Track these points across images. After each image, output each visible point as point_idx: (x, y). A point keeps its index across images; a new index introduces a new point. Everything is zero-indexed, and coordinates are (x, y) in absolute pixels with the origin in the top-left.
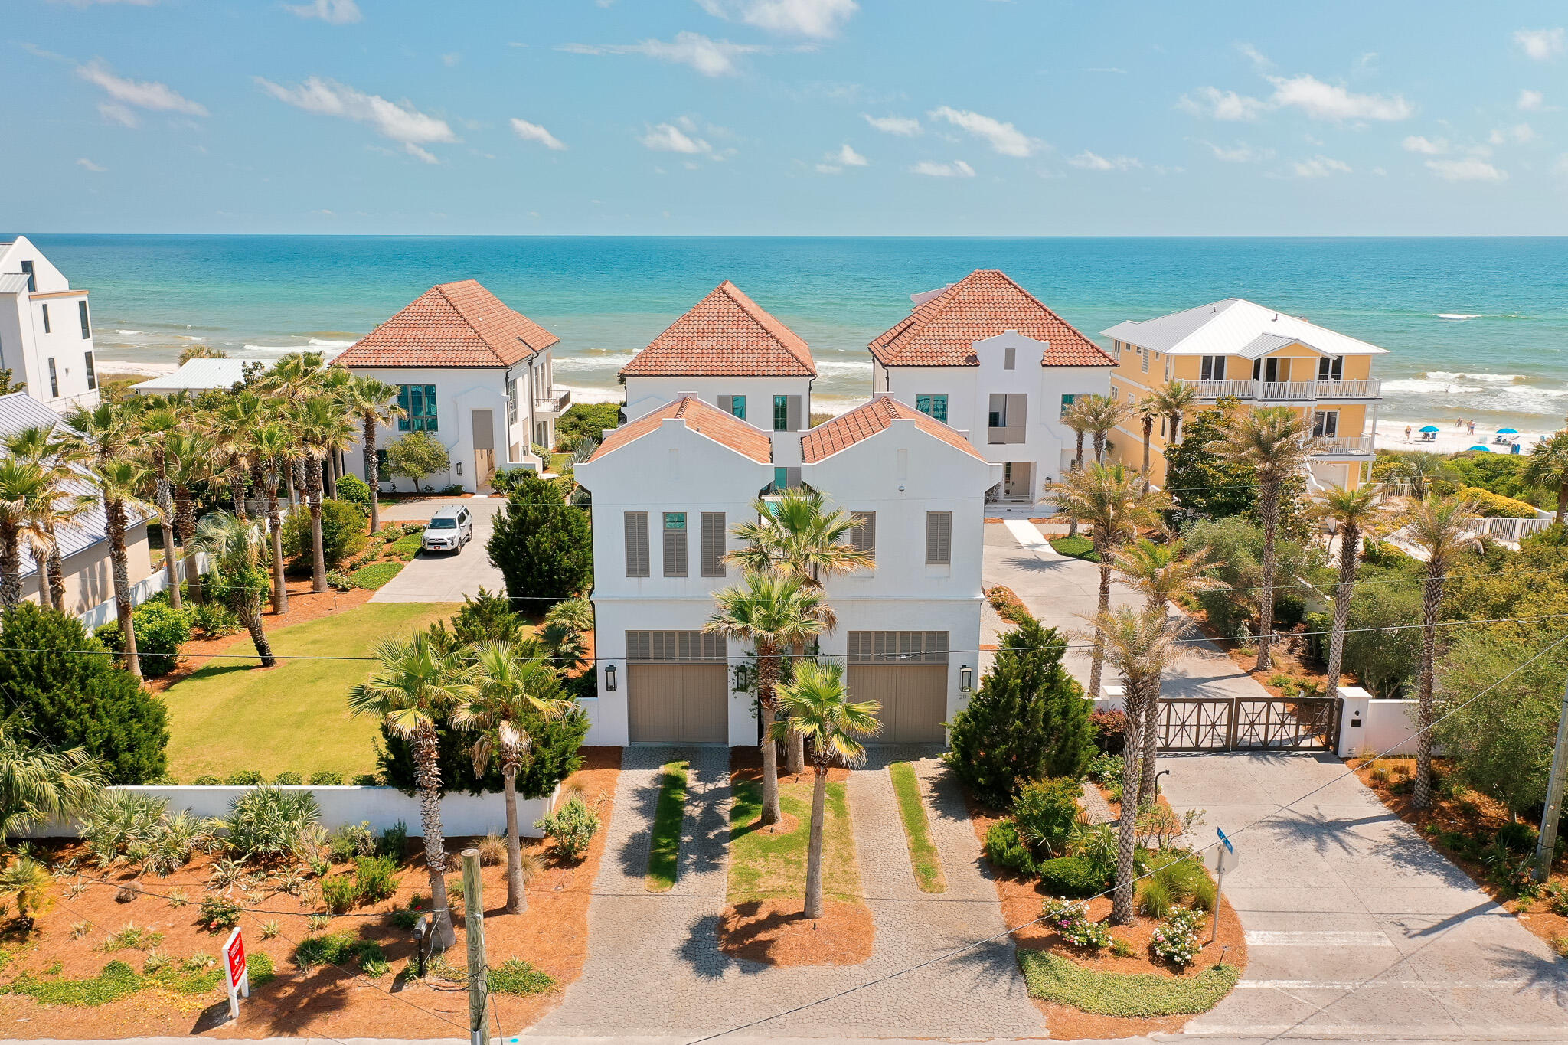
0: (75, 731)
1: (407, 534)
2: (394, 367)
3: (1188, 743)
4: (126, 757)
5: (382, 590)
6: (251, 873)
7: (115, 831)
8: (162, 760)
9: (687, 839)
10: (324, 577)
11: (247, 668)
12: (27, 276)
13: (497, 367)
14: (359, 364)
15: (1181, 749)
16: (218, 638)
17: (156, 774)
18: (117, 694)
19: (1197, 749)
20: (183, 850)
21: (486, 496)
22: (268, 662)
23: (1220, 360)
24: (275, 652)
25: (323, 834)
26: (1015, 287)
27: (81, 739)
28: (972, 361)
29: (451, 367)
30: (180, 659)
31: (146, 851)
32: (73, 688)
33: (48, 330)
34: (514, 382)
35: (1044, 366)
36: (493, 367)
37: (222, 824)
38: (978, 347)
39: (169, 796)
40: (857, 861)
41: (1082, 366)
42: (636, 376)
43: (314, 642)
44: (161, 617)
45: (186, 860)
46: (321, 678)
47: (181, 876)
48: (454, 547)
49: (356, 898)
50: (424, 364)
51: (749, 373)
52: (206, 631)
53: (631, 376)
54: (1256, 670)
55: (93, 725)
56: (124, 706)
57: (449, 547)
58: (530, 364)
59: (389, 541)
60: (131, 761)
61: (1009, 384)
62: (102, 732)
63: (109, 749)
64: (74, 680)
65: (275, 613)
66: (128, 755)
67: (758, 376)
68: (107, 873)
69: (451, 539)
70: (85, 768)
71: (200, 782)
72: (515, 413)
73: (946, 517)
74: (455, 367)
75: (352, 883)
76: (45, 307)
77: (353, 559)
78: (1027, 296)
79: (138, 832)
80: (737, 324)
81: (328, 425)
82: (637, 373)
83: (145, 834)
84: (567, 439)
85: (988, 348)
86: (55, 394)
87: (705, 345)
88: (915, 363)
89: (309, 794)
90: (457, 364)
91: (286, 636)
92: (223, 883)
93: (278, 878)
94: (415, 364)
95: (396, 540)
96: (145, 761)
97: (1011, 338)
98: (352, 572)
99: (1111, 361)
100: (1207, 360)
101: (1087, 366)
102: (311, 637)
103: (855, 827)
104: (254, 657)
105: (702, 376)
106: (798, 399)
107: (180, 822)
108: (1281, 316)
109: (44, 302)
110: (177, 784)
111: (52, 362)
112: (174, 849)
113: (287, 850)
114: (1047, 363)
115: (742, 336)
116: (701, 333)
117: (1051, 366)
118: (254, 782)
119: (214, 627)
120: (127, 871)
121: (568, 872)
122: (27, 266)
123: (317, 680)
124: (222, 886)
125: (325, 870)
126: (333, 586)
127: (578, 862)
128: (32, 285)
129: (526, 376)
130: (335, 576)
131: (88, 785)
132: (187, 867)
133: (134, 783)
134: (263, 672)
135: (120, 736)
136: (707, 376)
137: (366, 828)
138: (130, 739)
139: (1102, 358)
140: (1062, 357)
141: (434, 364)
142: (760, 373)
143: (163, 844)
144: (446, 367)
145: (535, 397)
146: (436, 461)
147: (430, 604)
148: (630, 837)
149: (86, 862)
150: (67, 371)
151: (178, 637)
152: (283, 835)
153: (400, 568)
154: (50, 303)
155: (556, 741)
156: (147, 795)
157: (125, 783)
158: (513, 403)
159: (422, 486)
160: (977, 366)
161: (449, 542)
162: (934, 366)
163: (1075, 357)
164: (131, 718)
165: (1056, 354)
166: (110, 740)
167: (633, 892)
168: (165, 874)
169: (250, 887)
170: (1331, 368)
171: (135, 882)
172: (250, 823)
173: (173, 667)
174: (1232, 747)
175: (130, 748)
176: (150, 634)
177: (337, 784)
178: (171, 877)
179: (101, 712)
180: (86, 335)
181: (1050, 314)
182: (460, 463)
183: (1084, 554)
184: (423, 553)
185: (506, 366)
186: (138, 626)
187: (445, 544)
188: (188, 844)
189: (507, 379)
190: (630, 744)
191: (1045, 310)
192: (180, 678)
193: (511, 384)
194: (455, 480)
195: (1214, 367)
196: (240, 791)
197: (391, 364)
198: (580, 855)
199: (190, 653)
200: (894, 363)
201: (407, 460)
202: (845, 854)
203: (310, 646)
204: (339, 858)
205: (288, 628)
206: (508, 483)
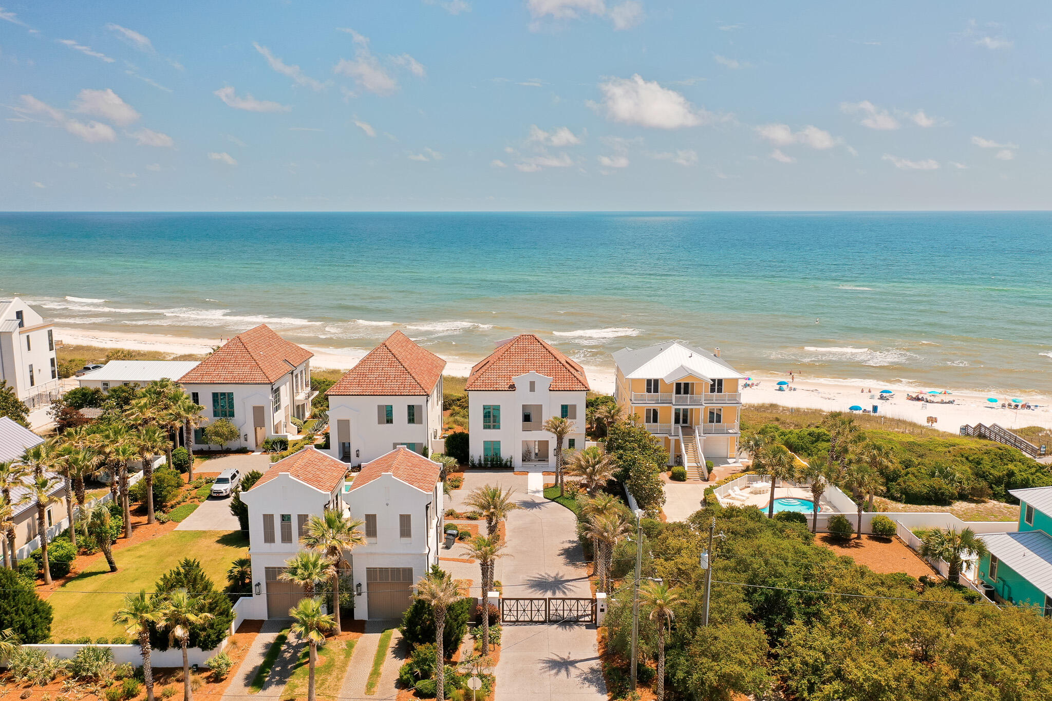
0: (8, 621)
1: (207, 483)
2: (211, 383)
3: (527, 619)
4: (31, 632)
5: (184, 522)
6: (79, 685)
7: (23, 666)
8: (49, 629)
9: (278, 669)
10: (153, 515)
11: (104, 572)
12: (19, 321)
13: (266, 384)
14: (192, 382)
15: (524, 621)
16: (94, 554)
17: (45, 637)
18: (29, 602)
19: (531, 622)
20: (51, 675)
21: (260, 453)
22: (113, 569)
23: (656, 381)
24: (117, 565)
25: (114, 667)
26: (541, 344)
27: (10, 625)
28: (512, 387)
29: (241, 384)
30: (72, 567)
31: (35, 675)
32: (10, 601)
33: (29, 349)
34: (278, 389)
35: (550, 390)
36: (264, 384)
37: (69, 661)
38: (515, 379)
39: (49, 649)
40: (344, 680)
41: (570, 390)
42: (333, 395)
43: (140, 557)
44: (62, 548)
45: (53, 679)
46: (137, 579)
47: (51, 686)
48: (228, 493)
49: (121, 698)
50: (227, 382)
51: (394, 393)
52: (86, 551)
53: (331, 395)
54: (592, 575)
55: (16, 618)
56: (32, 608)
57: (224, 494)
58: (292, 373)
59: (196, 488)
60: (33, 633)
61: (532, 399)
62: (20, 621)
63: (23, 629)
64: (10, 598)
65: (125, 537)
66: (32, 630)
67: (398, 395)
68: (18, 685)
69: (225, 490)
70: (12, 639)
71: (63, 643)
72: (279, 405)
73: (408, 517)
74: (244, 384)
75: (120, 691)
76: (28, 337)
77: (173, 502)
78: (547, 350)
79: (33, 666)
80: (390, 365)
81: (155, 441)
82: (334, 393)
83: (37, 667)
84: (316, 411)
85: (521, 380)
86: (32, 384)
87: (372, 377)
88: (481, 389)
89: (109, 649)
90: (245, 382)
91: (127, 553)
92: (66, 690)
93: (92, 687)
94: (222, 382)
95: (200, 487)
96: (40, 633)
97: (532, 375)
98: (171, 510)
99: (586, 388)
100: (649, 381)
101: (573, 390)
102: (139, 553)
103: (350, 664)
104: (107, 567)
105: (369, 395)
106: (420, 407)
107: (52, 661)
108: (695, 355)
109: (27, 334)
110: (53, 643)
111: (31, 366)
112: (47, 675)
113: (96, 675)
114: (552, 389)
115: (392, 371)
116: (371, 370)
117: (554, 390)
118: (86, 642)
119: (91, 549)
120: (26, 684)
121: (216, 685)
122: (19, 315)
123: (134, 581)
124: (66, 691)
125: (112, 684)
126: (158, 520)
127: (222, 680)
128: (21, 325)
129: (288, 384)
130: (159, 514)
131: (12, 646)
132: (53, 682)
133: (35, 643)
134: (110, 575)
135: (29, 623)
136: (371, 395)
137: (130, 665)
138: (33, 623)
139: (582, 386)
140: (560, 385)
141: (232, 382)
142: (399, 393)
143: (43, 671)
144: (239, 384)
145: (295, 391)
146: (233, 435)
147: (204, 532)
148: (254, 668)
149: (10, 680)
150: (39, 370)
151: (70, 558)
152: (94, 668)
153: (196, 507)
154: (31, 334)
155: (217, 626)
156: (39, 648)
157: (30, 643)
158: (277, 400)
159: (225, 447)
160: (514, 390)
161: (224, 491)
162: (491, 390)
163: (567, 385)
164: (34, 613)
165: (557, 384)
166: (24, 624)
167: (241, 694)
168: (43, 685)
169: (79, 692)
170: (717, 385)
171: (29, 689)
172: (81, 663)
173: (68, 572)
174: (548, 621)
175: (33, 627)
176: (56, 558)
177: (122, 643)
178: (46, 687)
179: (20, 612)
180: (51, 349)
181: (558, 360)
182: (246, 435)
183: (555, 498)
184: (211, 497)
185: (271, 383)
186: (50, 553)
187: (222, 492)
188: (55, 671)
189: (272, 389)
190: (268, 618)
191: (555, 358)
192: (71, 579)
193: (276, 392)
194: (243, 444)
195: (653, 385)
196: (78, 647)
197: (209, 382)
198: (224, 677)
199: (79, 564)
200: (470, 389)
201: (215, 435)
202: (340, 676)
203: (136, 560)
204: (118, 678)
205: (129, 548)
206: (272, 446)
